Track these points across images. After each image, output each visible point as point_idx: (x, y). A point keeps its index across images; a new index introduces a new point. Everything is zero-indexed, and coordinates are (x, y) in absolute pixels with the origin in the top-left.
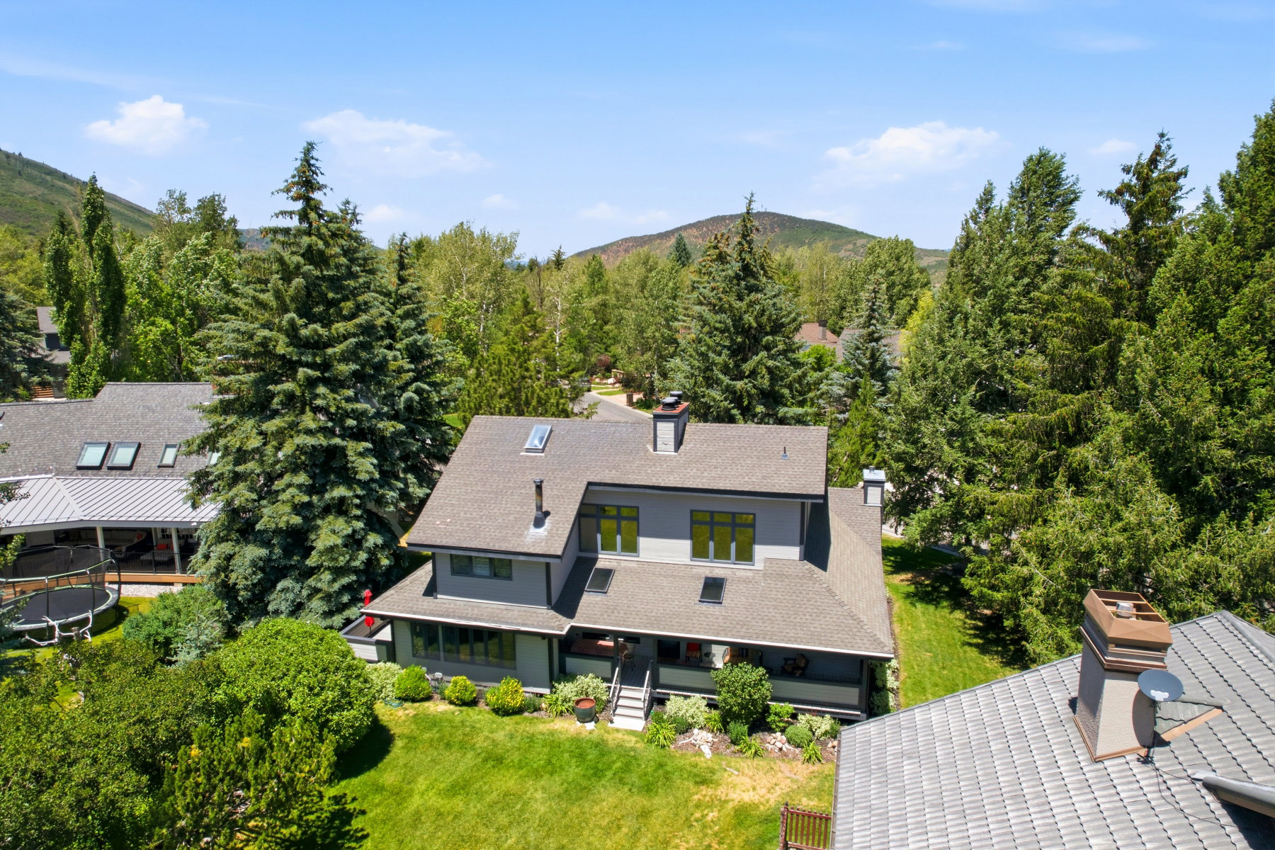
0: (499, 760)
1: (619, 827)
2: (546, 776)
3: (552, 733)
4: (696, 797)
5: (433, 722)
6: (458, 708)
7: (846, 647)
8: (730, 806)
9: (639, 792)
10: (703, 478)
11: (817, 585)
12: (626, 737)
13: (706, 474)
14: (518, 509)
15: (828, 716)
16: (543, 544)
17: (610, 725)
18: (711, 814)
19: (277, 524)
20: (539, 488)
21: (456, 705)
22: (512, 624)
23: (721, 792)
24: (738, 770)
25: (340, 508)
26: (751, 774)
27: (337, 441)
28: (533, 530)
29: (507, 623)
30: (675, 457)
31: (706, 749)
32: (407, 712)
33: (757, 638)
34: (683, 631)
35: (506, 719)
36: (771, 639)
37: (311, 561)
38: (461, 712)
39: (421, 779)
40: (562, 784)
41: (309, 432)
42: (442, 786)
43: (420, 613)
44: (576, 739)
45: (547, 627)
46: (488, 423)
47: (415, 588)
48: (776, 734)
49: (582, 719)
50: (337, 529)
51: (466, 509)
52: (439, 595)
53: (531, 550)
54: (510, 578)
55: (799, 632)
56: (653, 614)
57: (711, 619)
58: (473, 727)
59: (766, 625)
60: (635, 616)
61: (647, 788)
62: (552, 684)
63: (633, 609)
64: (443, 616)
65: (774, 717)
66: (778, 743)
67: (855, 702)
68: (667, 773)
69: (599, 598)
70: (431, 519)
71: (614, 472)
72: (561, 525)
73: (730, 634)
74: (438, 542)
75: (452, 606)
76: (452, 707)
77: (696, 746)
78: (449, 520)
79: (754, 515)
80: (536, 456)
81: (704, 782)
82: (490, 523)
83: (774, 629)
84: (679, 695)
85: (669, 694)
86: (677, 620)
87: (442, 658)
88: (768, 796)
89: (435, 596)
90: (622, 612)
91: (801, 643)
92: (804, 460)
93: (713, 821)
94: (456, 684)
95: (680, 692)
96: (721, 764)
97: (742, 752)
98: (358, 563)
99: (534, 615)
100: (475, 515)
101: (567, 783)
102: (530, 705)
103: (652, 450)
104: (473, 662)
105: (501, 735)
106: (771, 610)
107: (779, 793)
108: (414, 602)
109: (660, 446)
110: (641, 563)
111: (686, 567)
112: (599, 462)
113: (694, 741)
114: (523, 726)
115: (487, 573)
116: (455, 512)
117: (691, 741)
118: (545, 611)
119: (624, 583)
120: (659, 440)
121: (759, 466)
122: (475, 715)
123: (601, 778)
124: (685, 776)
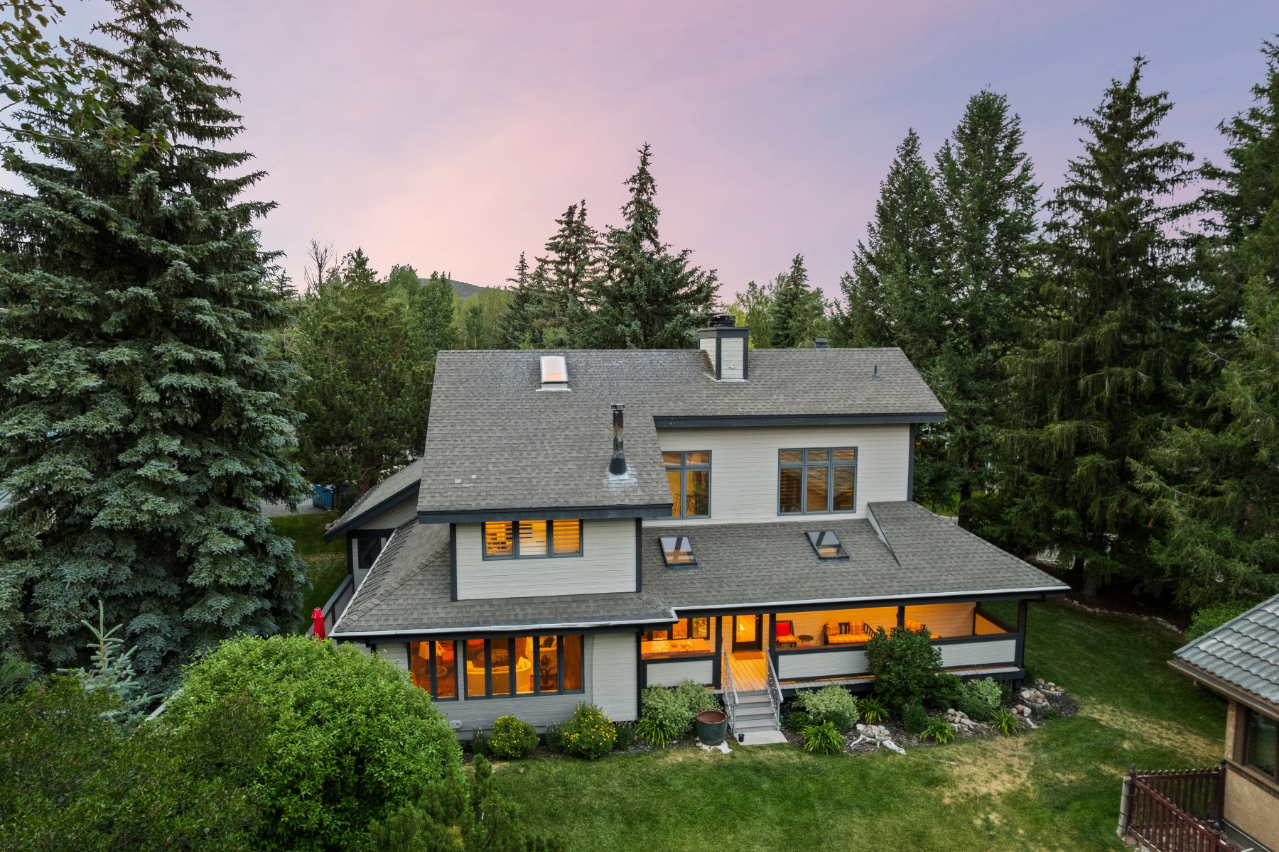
0: (650, 819)
2: (739, 823)
4: (947, 801)
6: (515, 764)
8: (997, 801)
9: (879, 813)
10: (799, 404)
12: (782, 754)
13: (799, 400)
14: (574, 454)
15: (989, 680)
16: (639, 493)
17: (741, 744)
18: (991, 817)
19: (133, 518)
20: (618, 419)
21: (516, 759)
22: (593, 619)
24: (950, 759)
25: (228, 491)
26: (971, 761)
27: (231, 383)
28: (612, 478)
29: (585, 619)
30: (747, 384)
31: (890, 744)
33: (916, 591)
35: (604, 765)
36: (931, 590)
37: (200, 577)
41: (181, 367)
43: (438, 625)
44: (721, 766)
45: (648, 616)
46: (464, 358)
47: (413, 591)
48: (951, 711)
49: (713, 740)
50: (233, 525)
51: (493, 460)
52: (461, 595)
53: (627, 502)
54: (579, 552)
55: (957, 577)
56: (775, 581)
57: (850, 578)
58: (564, 784)
59: (916, 574)
60: (752, 587)
61: (880, 806)
62: (640, 704)
63: (744, 578)
64: (478, 624)
65: (944, 690)
66: (963, 720)
67: (1011, 658)
68: (880, 783)
69: (691, 572)
70: (443, 477)
71: (680, 403)
72: (650, 468)
73: (881, 590)
74: (473, 506)
75: (487, 608)
76: (506, 764)
77: (875, 744)
78: (474, 477)
79: (855, 449)
80: (561, 392)
81: (933, 782)
82: (542, 475)
83: (929, 578)
84: (806, 689)
85: (793, 690)
86: (809, 584)
87: (461, 696)
88: (1018, 781)
89: (454, 598)
90: (732, 584)
91: (966, 588)
92: (899, 380)
93: (1006, 825)
94: (506, 726)
95: (807, 685)
96: (926, 758)
97: (931, 739)
98: (263, 581)
99: (620, 602)
100: (511, 466)
101: (777, 824)
102: (625, 737)
103: (713, 379)
104: (513, 694)
105: (615, 785)
106: (911, 557)
107: (1024, 775)
108: (421, 610)
109: (725, 372)
110: (715, 527)
111: (774, 525)
112: (654, 395)
113: (868, 739)
114: (633, 766)
115: (541, 550)
116: (478, 465)
117: (863, 740)
118: (633, 596)
119: (710, 551)
120: (723, 363)
121: (855, 388)
122: (555, 768)
123: (811, 807)
124: (904, 780)
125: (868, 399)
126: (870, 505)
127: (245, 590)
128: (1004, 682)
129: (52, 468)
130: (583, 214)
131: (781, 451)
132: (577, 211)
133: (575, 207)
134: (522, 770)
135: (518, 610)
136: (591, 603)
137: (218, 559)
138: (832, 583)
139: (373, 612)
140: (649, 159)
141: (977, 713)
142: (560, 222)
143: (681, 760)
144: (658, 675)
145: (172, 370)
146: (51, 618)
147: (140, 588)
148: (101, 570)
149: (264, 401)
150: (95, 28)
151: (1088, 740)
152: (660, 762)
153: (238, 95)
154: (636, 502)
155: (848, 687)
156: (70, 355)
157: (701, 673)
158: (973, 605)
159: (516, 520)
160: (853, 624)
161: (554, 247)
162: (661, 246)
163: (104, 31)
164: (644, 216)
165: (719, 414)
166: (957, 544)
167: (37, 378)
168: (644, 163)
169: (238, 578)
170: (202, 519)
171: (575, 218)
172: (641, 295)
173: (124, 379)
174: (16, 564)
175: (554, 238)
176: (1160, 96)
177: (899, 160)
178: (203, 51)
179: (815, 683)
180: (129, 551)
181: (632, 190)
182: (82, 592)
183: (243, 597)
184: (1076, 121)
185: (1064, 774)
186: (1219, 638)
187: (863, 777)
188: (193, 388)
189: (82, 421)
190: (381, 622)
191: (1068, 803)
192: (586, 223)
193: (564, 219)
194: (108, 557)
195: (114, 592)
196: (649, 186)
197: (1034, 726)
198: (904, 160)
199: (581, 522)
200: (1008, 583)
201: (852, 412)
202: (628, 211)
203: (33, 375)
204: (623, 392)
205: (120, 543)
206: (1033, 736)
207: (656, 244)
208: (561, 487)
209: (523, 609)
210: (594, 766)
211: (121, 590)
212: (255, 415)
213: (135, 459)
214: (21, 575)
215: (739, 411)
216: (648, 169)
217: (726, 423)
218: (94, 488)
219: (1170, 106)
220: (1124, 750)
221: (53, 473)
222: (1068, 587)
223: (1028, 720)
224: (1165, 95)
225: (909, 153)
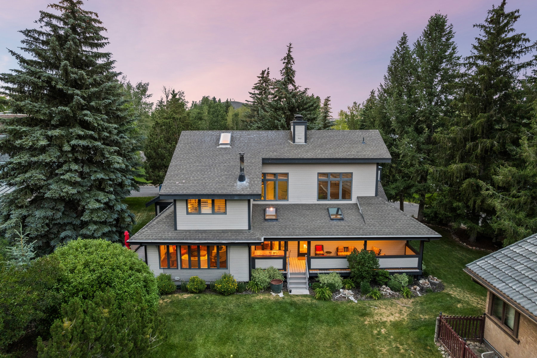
0: (240, 320)
1: (339, 346)
2: (274, 324)
3: (261, 301)
4: (366, 323)
5: (185, 304)
6: (196, 295)
7: (417, 234)
8: (388, 324)
9: (334, 325)
10: (326, 154)
11: (389, 207)
12: (305, 299)
13: (326, 152)
14: (226, 173)
15: (404, 274)
16: (248, 189)
17: (290, 294)
18: (382, 330)
19: (60, 194)
20: (242, 159)
21: (196, 293)
22: (229, 240)
23: (376, 318)
24: (376, 306)
25: (100, 185)
26: (384, 307)
27: (98, 144)
28: (239, 183)
30: (306, 145)
31: (352, 298)
32: (165, 300)
33: (370, 235)
34: (329, 235)
35: (230, 298)
36: (377, 234)
37: (85, 217)
38: (200, 297)
39: (197, 337)
40: (287, 327)
41: (80, 137)
42: (213, 339)
43: (168, 239)
44: (277, 302)
45: (251, 239)
46: (191, 134)
47: (161, 226)
48: (384, 286)
49: (277, 291)
50: (99, 199)
51: (193, 175)
52: (179, 228)
53: (242, 193)
54: (225, 213)
55: (390, 229)
56: (309, 228)
57: (342, 228)
58: (212, 304)
59: (372, 228)
60: (299, 230)
61: (337, 322)
62: (250, 275)
63: (296, 226)
64: (183, 239)
65: (381, 277)
66: (387, 290)
67: (416, 265)
68: (341, 313)
69: (274, 223)
70: (172, 181)
71: (275, 153)
72: (255, 179)
73: (355, 234)
74: (181, 193)
75: (188, 233)
76: (192, 295)
77: (345, 298)
78: (184, 181)
79: (352, 173)
80: (227, 148)
81: (363, 315)
82: (211, 181)
83: (377, 229)
84: (322, 273)
85: (317, 273)
86: (323, 230)
87: (179, 268)
88: (402, 317)
89: (176, 229)
90: (291, 228)
91: (393, 234)
92: (374, 144)
93: (387, 334)
94: (193, 280)
95: (323, 272)
96: (365, 305)
97: (371, 297)
98: (112, 220)
99: (241, 234)
100: (199, 177)
101: (289, 326)
102: (241, 288)
103: (292, 143)
104: (199, 268)
105: (231, 306)
106: (371, 220)
107: (406, 314)
108: (163, 233)
109: (297, 140)
110: (290, 205)
111: (315, 205)
112: (265, 149)
113: (343, 295)
114: (242, 299)
115: (210, 211)
116: (187, 177)
117: (341, 295)
118: (247, 231)
119: (285, 215)
120: (296, 136)
121: (353, 147)
122: (210, 297)
123: (307, 321)
124: (351, 313)
125: (358, 152)
126: (358, 198)
127: (104, 223)
128: (410, 275)
129: (30, 175)
130: (268, 73)
131: (319, 174)
132: (266, 72)
133: (265, 71)
134: (197, 298)
135: (200, 235)
136: (229, 234)
137: (93, 211)
138: (333, 229)
139: (144, 233)
140: (291, 50)
141: (395, 288)
142: (259, 77)
143: (262, 298)
144: (259, 264)
145: (76, 139)
146: (31, 230)
147: (66, 221)
148: (50, 213)
149: (113, 150)
150: (49, 6)
151: (442, 302)
152: (253, 298)
153: (106, 30)
154: (246, 193)
155: (340, 273)
156: (38, 132)
157: (278, 264)
158: (405, 242)
159: (200, 198)
160: (350, 248)
161: (256, 88)
162: (297, 86)
163: (52, 7)
164: (289, 74)
165: (290, 157)
166: (394, 215)
167: (25, 141)
168: (289, 51)
169: (100, 218)
170: (88, 195)
171: (265, 76)
172: (285, 108)
173: (58, 142)
174: (20, 210)
175: (256, 84)
176: (516, 12)
177: (399, 47)
178: (91, 13)
179: (326, 271)
180: (61, 207)
181: (284, 63)
182: (42, 221)
183: (103, 226)
184: (474, 26)
185: (423, 315)
186: (486, 260)
187: (334, 310)
188: (83, 145)
189: (41, 157)
190: (147, 237)
191: (419, 327)
192: (269, 78)
193: (261, 76)
194: (53, 209)
195: (56, 222)
196: (291, 61)
197: (420, 295)
198: (401, 46)
199: (226, 200)
200: (413, 233)
201: (349, 157)
202: (283, 72)
203: (24, 140)
204: (252, 148)
205: (58, 204)
206: (417, 299)
207: (294, 86)
208: (217, 186)
209: (202, 235)
210: (226, 298)
211: (58, 221)
212: (109, 156)
213: (61, 172)
214: (21, 214)
215: (299, 156)
216: (291, 54)
217: (293, 161)
218: (46, 183)
219: (519, 16)
220: (457, 307)
221: (31, 177)
222: (441, 236)
223: (418, 292)
224: (518, 11)
225: (404, 43)
